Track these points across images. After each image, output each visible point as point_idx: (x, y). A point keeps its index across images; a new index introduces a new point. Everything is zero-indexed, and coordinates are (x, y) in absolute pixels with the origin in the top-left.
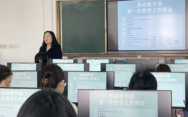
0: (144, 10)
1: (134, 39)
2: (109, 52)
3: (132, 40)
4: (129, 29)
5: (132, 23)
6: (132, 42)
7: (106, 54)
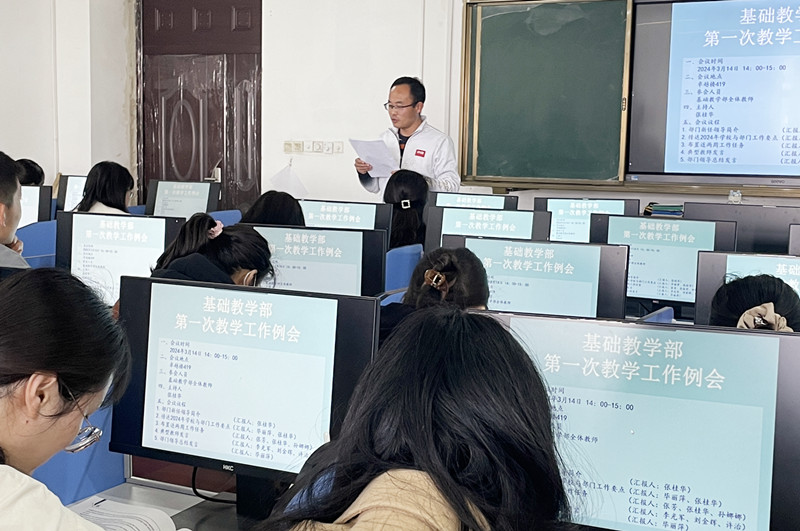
0: (763, 33)
1: (723, 137)
2: (633, 178)
3: (716, 136)
4: (706, 100)
5: (719, 80)
6: (716, 144)
7: (622, 184)
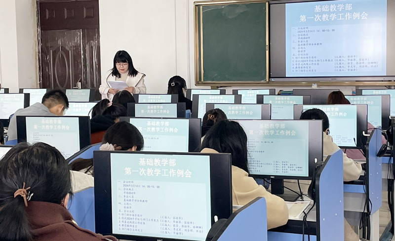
0: (324, 16)
1: (310, 60)
4: (302, 45)
7: (268, 83)
